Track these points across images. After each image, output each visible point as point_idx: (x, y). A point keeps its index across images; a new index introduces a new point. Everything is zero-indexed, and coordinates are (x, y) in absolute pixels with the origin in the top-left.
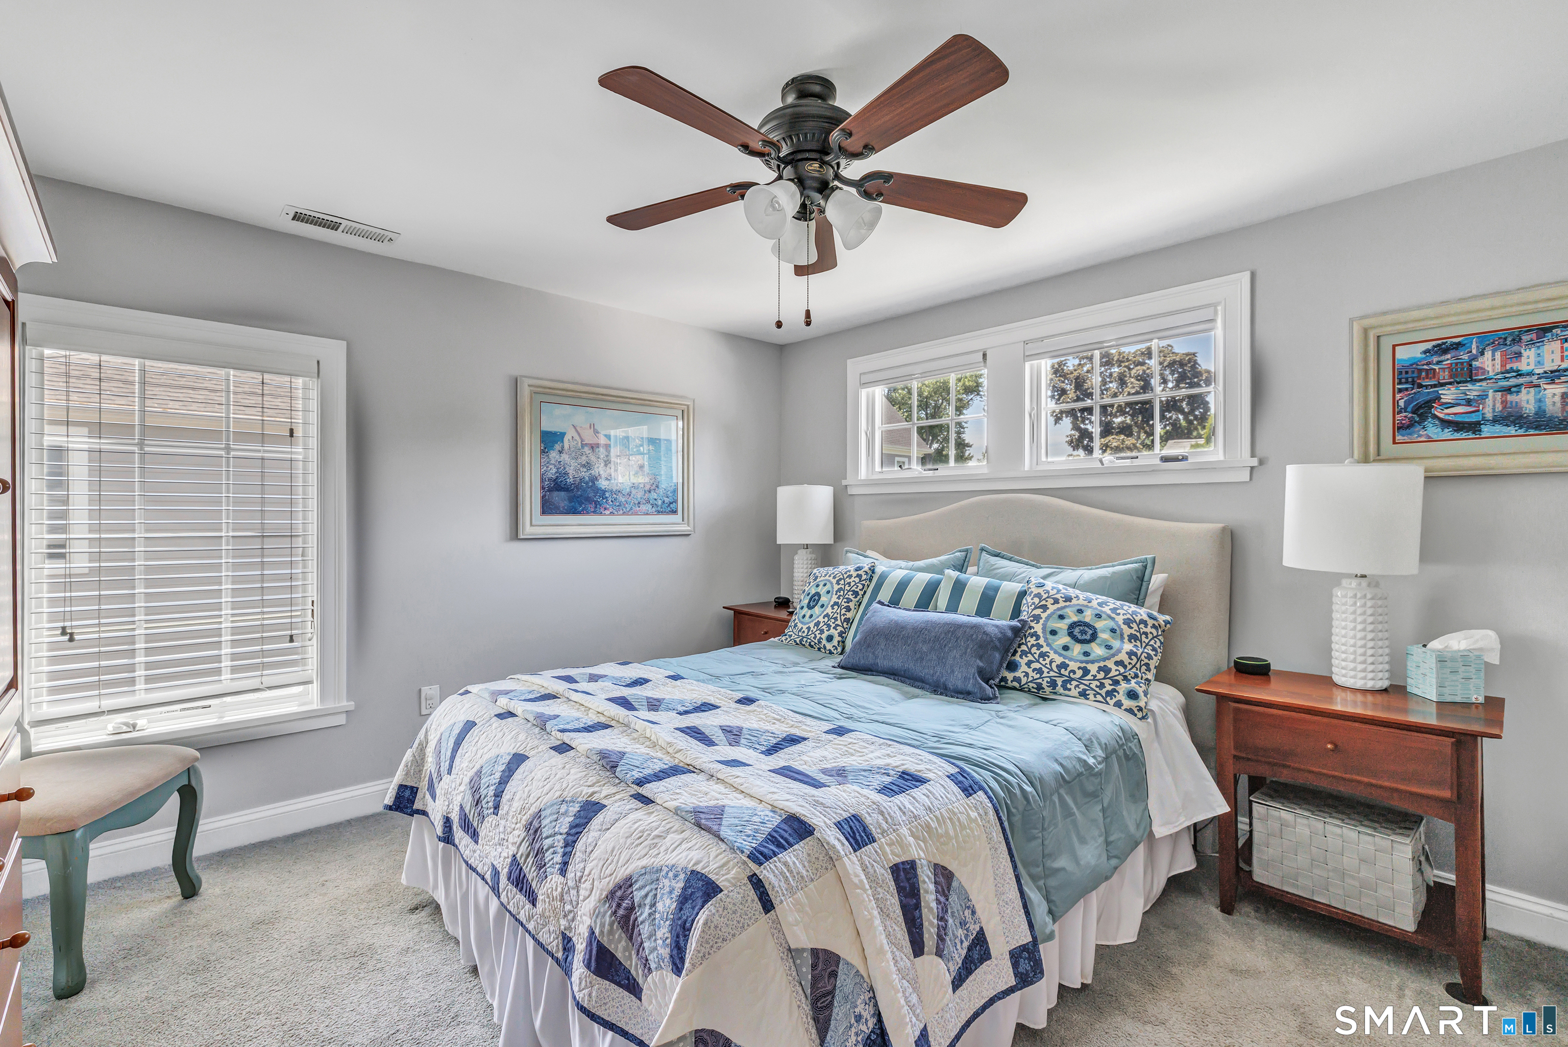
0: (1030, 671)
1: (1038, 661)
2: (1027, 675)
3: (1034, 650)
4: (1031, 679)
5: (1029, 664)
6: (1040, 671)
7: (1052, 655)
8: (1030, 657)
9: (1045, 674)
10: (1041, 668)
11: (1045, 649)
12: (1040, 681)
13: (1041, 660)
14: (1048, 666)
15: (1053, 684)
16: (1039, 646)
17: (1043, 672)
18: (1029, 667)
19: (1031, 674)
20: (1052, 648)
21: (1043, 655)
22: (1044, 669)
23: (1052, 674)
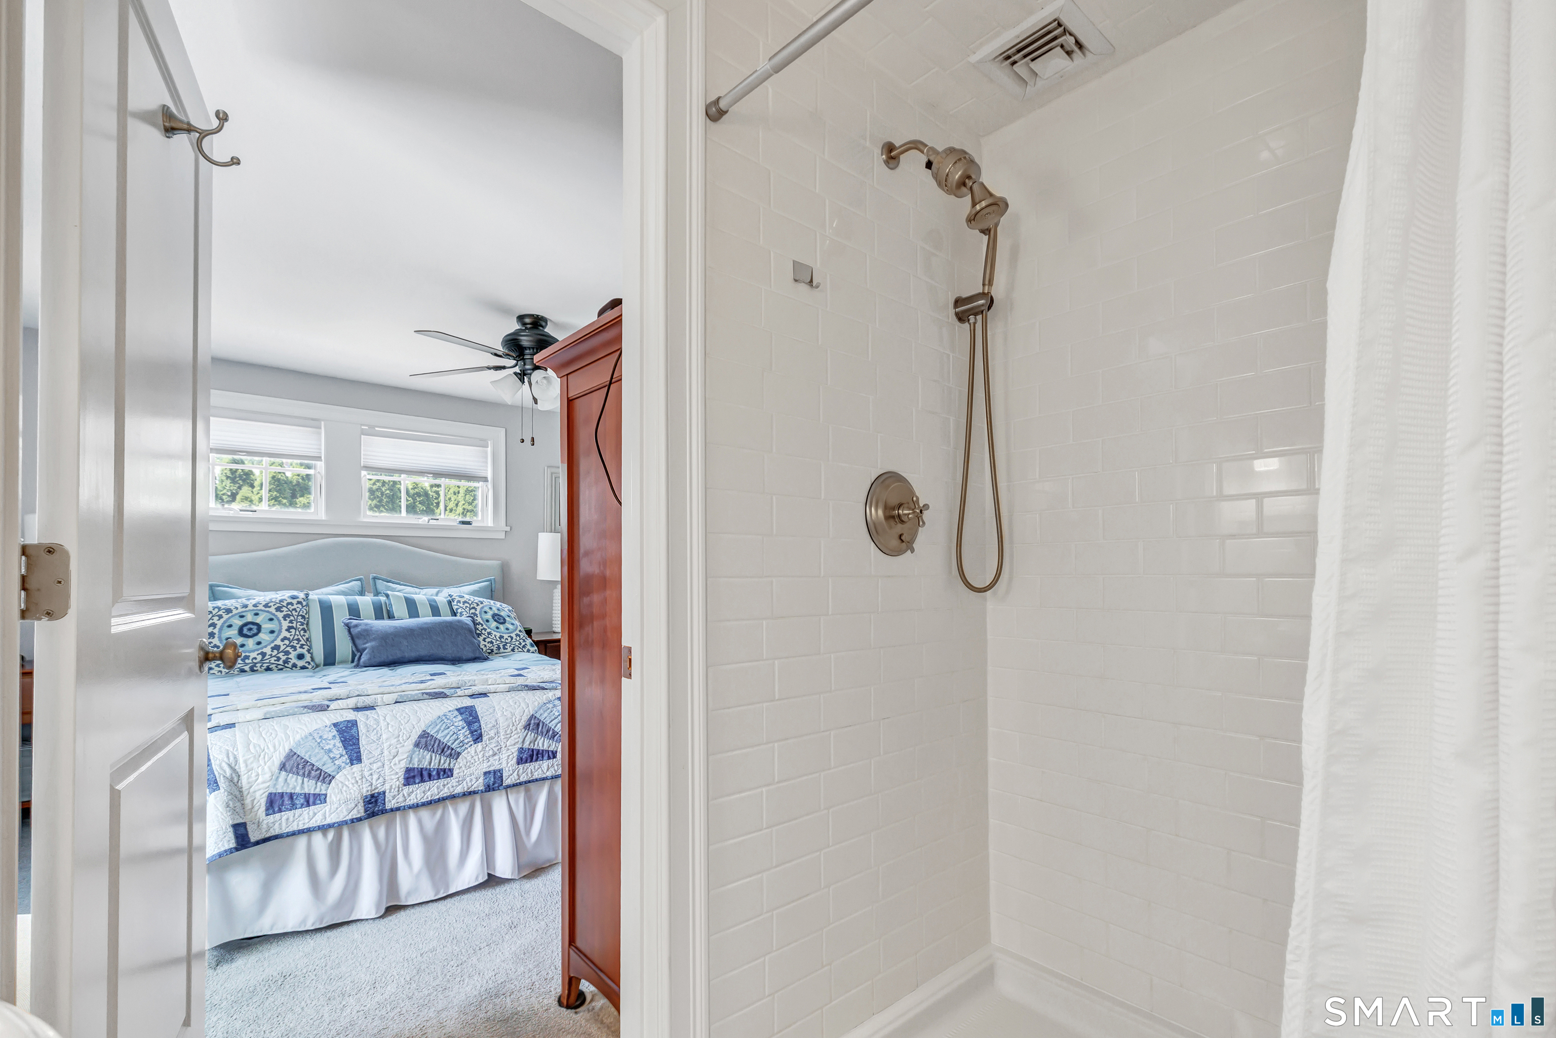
0: (486, 643)
1: (489, 637)
2: (485, 646)
3: (483, 632)
4: (488, 648)
5: (484, 640)
6: (492, 643)
7: (494, 633)
8: (484, 636)
9: (495, 643)
10: (492, 641)
11: (489, 630)
12: (492, 648)
13: (490, 636)
14: (495, 638)
15: (499, 648)
16: (485, 630)
17: (493, 642)
18: (485, 641)
19: (487, 645)
20: (491, 629)
21: (489, 633)
22: (493, 641)
23: (498, 642)
